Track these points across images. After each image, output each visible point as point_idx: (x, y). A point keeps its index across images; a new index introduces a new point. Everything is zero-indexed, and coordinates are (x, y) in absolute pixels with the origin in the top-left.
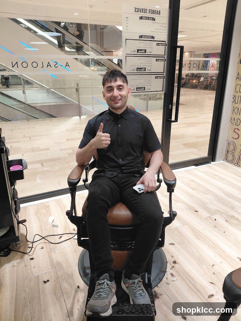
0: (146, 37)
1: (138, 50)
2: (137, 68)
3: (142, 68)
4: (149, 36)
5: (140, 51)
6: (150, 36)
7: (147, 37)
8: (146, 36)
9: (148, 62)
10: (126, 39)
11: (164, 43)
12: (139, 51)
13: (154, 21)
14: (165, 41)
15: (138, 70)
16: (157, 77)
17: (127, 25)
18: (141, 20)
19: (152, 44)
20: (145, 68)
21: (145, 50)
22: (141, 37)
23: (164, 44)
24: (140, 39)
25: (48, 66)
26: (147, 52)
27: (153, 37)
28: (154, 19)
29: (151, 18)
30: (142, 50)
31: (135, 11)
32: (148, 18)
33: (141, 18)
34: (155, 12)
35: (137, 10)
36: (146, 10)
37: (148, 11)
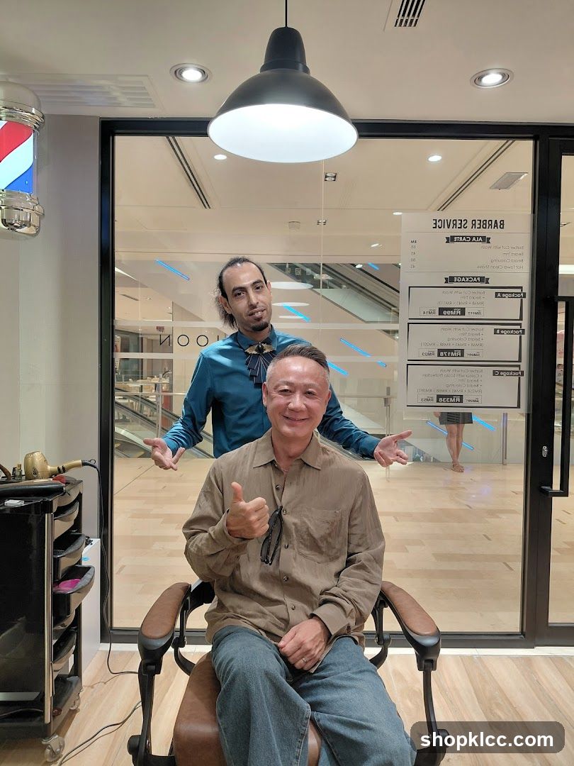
0: (464, 279)
1: (441, 311)
2: (440, 351)
3: (452, 350)
4: (473, 277)
5: (448, 312)
6: (477, 277)
7: (468, 279)
8: (465, 277)
9: (471, 337)
10: (410, 287)
11: (519, 291)
12: (445, 312)
13: (486, 244)
14: (521, 288)
15: (442, 354)
16: (500, 371)
17: (413, 257)
18: (451, 244)
19: (482, 296)
20: (462, 351)
21: (463, 311)
22: (451, 279)
23: (517, 293)
24: (447, 285)
26: (466, 314)
27: (482, 279)
28: (486, 240)
29: (479, 237)
30: (452, 309)
31: (434, 226)
32: (471, 239)
33: (451, 239)
34: (489, 225)
35: (439, 224)
36: (463, 223)
37: (469, 224)
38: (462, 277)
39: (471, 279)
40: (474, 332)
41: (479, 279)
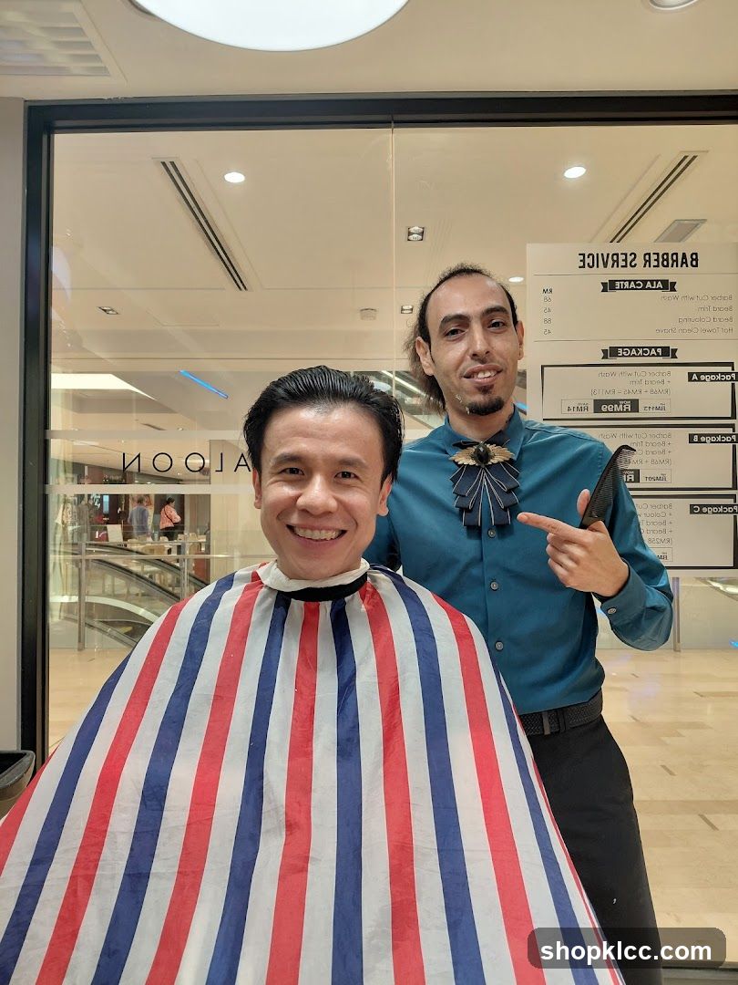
0: (634, 352)
1: (598, 405)
4: (650, 348)
5: (610, 408)
6: (656, 348)
7: (641, 351)
8: (636, 348)
9: (650, 448)
10: (544, 366)
11: (729, 369)
12: (604, 408)
13: (668, 294)
14: (731, 364)
16: (702, 506)
17: (547, 316)
18: (610, 294)
19: (667, 378)
20: (637, 472)
21: (635, 405)
22: (613, 352)
23: (725, 374)
24: (605, 362)
25: (238, 465)
26: (640, 410)
27: (666, 351)
28: (668, 286)
29: (657, 281)
30: (616, 402)
31: (582, 264)
32: (643, 285)
33: (610, 286)
34: (673, 261)
35: (588, 261)
36: (629, 259)
37: (640, 261)
38: (631, 348)
39: (645, 351)
40: (657, 440)
41: (659, 350)
